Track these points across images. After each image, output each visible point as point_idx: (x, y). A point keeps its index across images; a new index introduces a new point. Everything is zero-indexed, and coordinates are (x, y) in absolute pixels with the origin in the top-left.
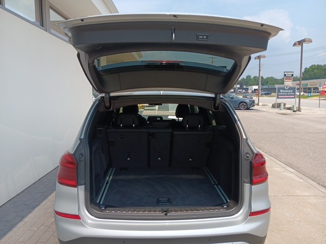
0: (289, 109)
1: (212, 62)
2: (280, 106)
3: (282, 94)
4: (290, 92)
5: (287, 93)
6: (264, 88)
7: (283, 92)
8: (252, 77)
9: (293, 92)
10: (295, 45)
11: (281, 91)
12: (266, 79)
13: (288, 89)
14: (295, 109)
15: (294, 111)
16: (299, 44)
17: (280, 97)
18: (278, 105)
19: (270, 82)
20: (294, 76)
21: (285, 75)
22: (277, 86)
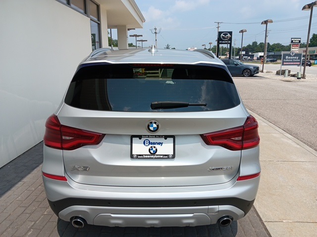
0: (294, 76)
1: (218, 27)
2: (284, 73)
3: (287, 60)
4: (296, 59)
5: (293, 59)
6: (270, 55)
7: (288, 59)
8: (258, 44)
9: (298, 59)
10: (304, 8)
11: (287, 57)
12: (273, 45)
13: (294, 56)
14: (300, 76)
15: (298, 78)
16: (309, 8)
17: (285, 63)
18: (283, 72)
19: (277, 49)
20: (301, 42)
21: (292, 41)
22: (283, 53)
